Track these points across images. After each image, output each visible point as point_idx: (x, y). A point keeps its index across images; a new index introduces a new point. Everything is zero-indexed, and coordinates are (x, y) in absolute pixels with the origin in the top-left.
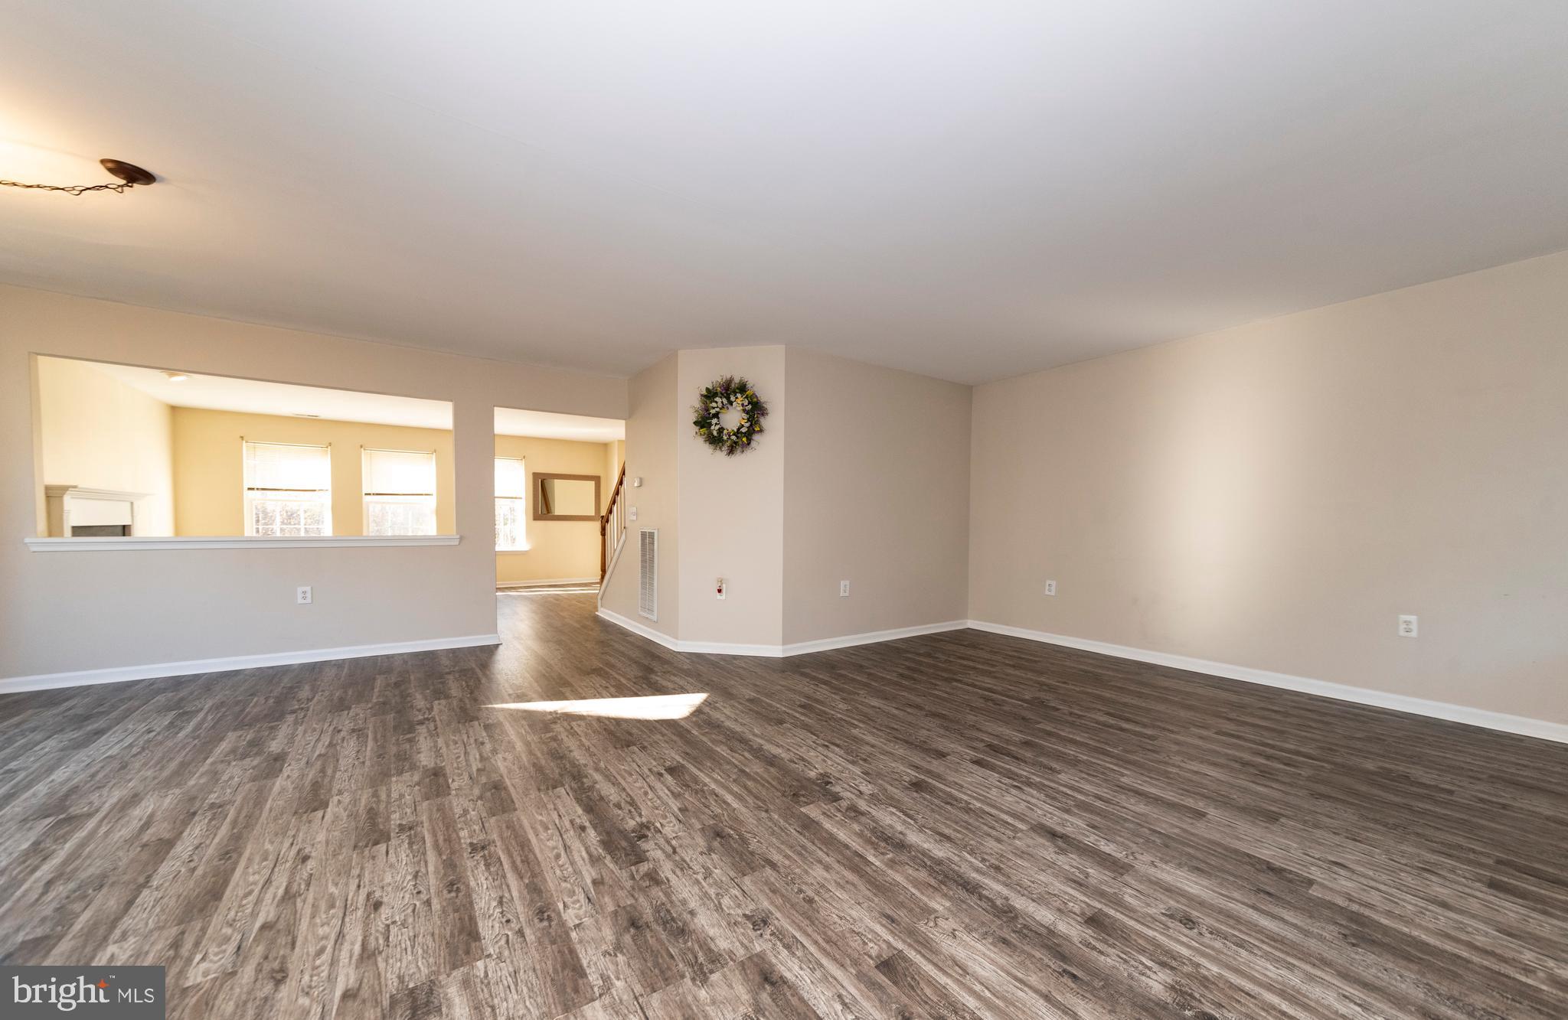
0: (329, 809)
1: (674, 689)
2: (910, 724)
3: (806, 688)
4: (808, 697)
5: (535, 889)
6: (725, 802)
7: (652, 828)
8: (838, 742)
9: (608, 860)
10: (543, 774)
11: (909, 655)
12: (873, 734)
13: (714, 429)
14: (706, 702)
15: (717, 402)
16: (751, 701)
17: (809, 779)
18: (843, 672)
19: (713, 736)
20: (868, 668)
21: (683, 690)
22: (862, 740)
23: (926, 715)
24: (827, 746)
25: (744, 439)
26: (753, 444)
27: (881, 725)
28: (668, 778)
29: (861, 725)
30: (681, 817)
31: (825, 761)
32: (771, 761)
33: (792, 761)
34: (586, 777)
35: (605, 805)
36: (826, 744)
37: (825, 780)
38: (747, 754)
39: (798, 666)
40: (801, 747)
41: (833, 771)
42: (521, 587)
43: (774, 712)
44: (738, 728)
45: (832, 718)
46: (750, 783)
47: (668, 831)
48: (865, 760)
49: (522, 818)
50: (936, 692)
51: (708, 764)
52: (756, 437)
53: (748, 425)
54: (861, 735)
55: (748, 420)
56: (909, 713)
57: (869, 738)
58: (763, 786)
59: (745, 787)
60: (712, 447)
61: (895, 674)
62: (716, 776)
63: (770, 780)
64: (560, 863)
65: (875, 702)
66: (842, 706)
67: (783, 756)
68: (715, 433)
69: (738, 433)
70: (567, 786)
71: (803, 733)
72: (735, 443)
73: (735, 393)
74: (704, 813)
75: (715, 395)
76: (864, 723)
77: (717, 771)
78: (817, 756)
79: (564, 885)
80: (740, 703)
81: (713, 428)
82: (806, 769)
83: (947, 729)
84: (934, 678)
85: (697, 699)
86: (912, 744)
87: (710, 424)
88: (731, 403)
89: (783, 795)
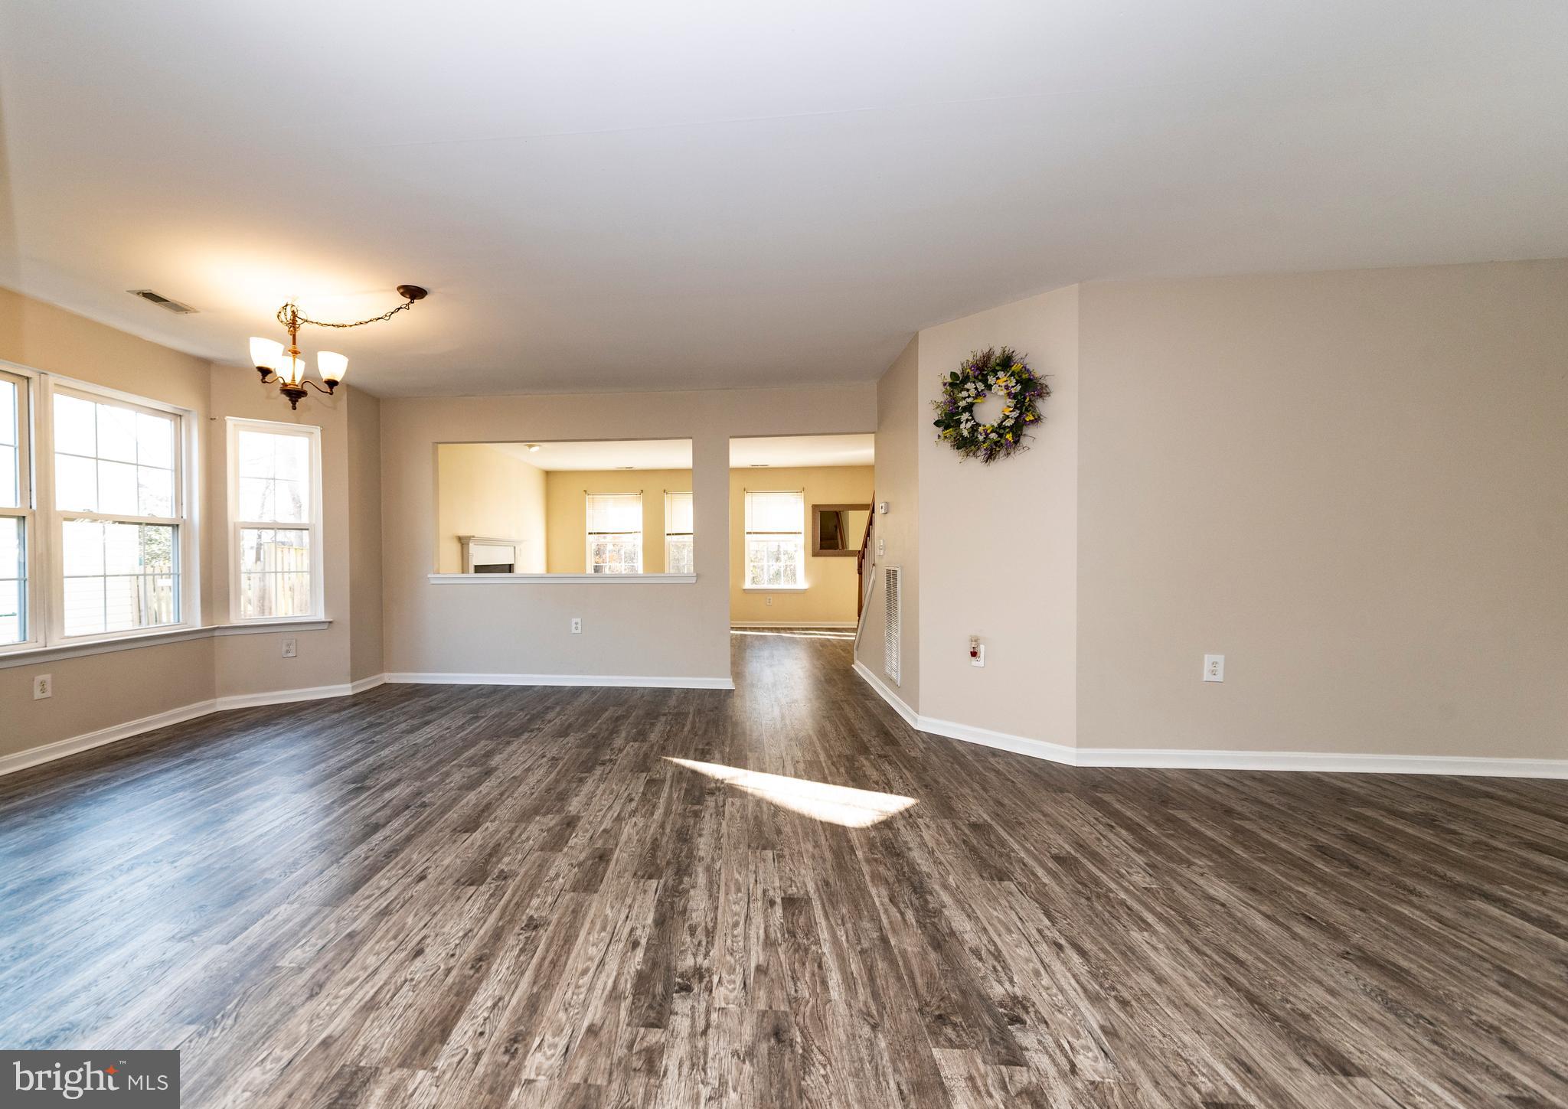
0: (474, 834)
1: (877, 783)
2: (1286, 962)
3: (1087, 829)
4: (1080, 846)
5: (533, 1006)
6: (824, 983)
7: (706, 980)
8: (1088, 945)
9: (625, 1005)
10: (654, 856)
11: (1369, 813)
12: (1176, 953)
13: (965, 429)
14: (907, 815)
15: (968, 390)
16: (975, 827)
17: (984, 999)
18: (1181, 815)
19: (881, 869)
20: (1243, 817)
21: (887, 787)
22: (1143, 959)
23: (1345, 955)
24: (1060, 947)
25: (1009, 437)
26: (1024, 441)
27: (1207, 941)
28: (779, 911)
29: (1160, 928)
30: (751, 981)
31: (1037, 974)
32: (941, 940)
33: (976, 953)
34: (690, 875)
35: (681, 921)
36: (1063, 942)
37: (1016, 1011)
38: (910, 915)
39: (1095, 787)
40: (1010, 931)
41: (1041, 1001)
42: (798, 629)
43: (1001, 855)
44: (924, 865)
45: (1106, 897)
46: (881, 965)
47: (720, 994)
48: (1124, 1003)
49: (594, 905)
50: (1406, 911)
51: (844, 911)
52: (1029, 431)
53: (1016, 414)
54: (1146, 947)
55: (1015, 407)
56: (1295, 936)
57: (1163, 962)
58: (899, 978)
59: (870, 971)
60: (962, 452)
61: (1304, 844)
62: (841, 934)
63: (917, 974)
64: (735, 932)
65: (1220, 890)
66: (1140, 879)
67: (966, 937)
68: (965, 433)
69: (1000, 429)
70: (662, 881)
71: (1029, 907)
72: (996, 443)
73: (995, 372)
74: (783, 988)
75: (966, 379)
76: (1168, 923)
77: (849, 925)
78: (1028, 960)
79: (728, 958)
80: (955, 826)
81: (962, 426)
82: (991, 977)
83: (1391, 1006)
84: (1416, 875)
85: (894, 803)
86: (1264, 1008)
87: (959, 422)
88: (989, 387)
89: (921, 1010)
